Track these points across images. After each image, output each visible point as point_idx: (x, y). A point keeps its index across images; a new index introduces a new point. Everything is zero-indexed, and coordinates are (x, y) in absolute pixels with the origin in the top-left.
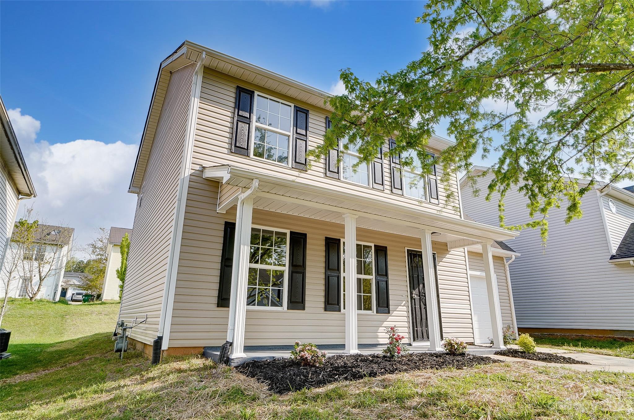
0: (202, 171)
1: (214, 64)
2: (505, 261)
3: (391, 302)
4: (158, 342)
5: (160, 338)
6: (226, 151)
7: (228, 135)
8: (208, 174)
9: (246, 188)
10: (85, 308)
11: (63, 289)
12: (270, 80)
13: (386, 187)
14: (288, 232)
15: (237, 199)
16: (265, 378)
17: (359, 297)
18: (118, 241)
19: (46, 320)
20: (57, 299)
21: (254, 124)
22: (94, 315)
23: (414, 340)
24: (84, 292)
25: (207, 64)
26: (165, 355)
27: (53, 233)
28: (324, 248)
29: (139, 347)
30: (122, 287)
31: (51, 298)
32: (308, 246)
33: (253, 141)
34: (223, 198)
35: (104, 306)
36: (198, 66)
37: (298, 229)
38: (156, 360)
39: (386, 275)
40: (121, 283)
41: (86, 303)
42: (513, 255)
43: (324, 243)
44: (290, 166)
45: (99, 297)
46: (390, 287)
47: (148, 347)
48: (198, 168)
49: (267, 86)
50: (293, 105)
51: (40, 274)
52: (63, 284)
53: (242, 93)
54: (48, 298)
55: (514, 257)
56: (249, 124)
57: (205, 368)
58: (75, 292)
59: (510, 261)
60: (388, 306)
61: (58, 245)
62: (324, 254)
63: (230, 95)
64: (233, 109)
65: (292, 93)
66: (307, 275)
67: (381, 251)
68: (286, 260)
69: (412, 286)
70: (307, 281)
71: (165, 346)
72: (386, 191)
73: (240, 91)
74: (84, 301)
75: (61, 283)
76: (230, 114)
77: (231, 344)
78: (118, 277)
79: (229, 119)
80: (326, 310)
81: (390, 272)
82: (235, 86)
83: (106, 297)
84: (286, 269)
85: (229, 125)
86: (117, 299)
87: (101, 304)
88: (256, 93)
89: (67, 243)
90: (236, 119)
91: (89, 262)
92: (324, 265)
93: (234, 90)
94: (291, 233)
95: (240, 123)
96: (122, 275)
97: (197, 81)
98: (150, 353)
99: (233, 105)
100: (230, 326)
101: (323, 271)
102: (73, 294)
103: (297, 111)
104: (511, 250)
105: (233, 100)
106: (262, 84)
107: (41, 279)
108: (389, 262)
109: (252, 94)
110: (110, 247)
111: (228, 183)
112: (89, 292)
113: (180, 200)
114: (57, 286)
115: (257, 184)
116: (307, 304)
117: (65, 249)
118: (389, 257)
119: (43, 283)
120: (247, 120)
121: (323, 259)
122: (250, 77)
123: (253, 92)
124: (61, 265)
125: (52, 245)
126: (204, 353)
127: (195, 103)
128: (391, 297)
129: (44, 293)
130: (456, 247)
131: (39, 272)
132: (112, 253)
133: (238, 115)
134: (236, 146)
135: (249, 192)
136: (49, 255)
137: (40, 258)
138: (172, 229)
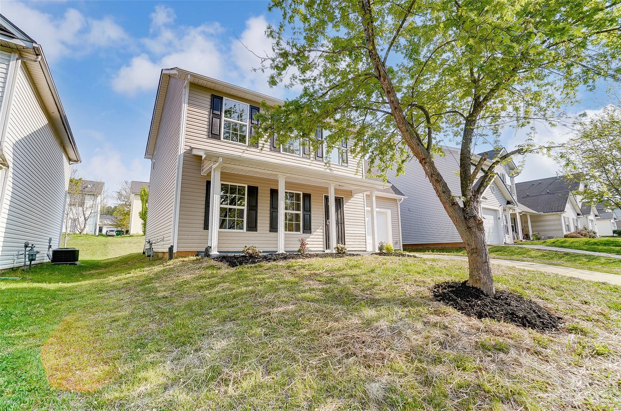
0: (191, 150)
1: (196, 81)
2: (398, 201)
3: (312, 227)
4: (171, 249)
5: (172, 247)
6: (205, 137)
7: (206, 127)
8: (195, 152)
9: (216, 162)
10: (119, 239)
11: (100, 227)
12: (232, 90)
13: (311, 156)
14: (246, 186)
15: (211, 167)
16: (227, 262)
17: (286, 224)
18: (138, 191)
19: (94, 247)
20: (97, 234)
21: (223, 118)
22: (126, 244)
23: (326, 249)
24: (115, 229)
25: (192, 81)
26: (175, 255)
27: (89, 186)
28: (269, 195)
29: (160, 255)
30: (145, 225)
31: (93, 233)
32: (259, 194)
33: (223, 130)
34: (204, 167)
35: (132, 237)
36: (186, 83)
37: (252, 184)
38: (171, 258)
39: (310, 211)
40: (143, 222)
41: (119, 236)
42: (403, 198)
43: (269, 192)
44: (247, 145)
45: (127, 232)
46: (312, 218)
47: (166, 254)
48: (188, 148)
49: (232, 93)
50: (249, 105)
51: (84, 216)
52: (100, 223)
53: (215, 99)
54: (91, 233)
55: (403, 199)
56: (220, 119)
57: (197, 260)
58: (108, 229)
59: (401, 202)
60: (310, 229)
61: (94, 196)
62: (269, 199)
63: (207, 100)
64: (209, 110)
65: (248, 97)
66: (259, 211)
67: (307, 197)
68: (246, 203)
69: (327, 217)
70: (258, 215)
71: (175, 250)
72: (312, 159)
73: (214, 97)
74: (117, 235)
75: (98, 223)
76: (207, 113)
77: (211, 247)
78: (141, 217)
79: (207, 116)
80: (270, 231)
81: (312, 209)
82: (210, 94)
83: (132, 232)
84: (245, 208)
85: (207, 120)
86: (142, 233)
87: (130, 236)
88: (224, 98)
89: (100, 194)
90: (211, 116)
91: (115, 207)
92: (269, 205)
93: (210, 97)
94: (248, 186)
95: (214, 119)
96: (144, 215)
97: (186, 93)
98: (167, 256)
99: (209, 107)
100: (209, 238)
101: (269, 209)
102: (107, 231)
103: (252, 108)
104: (402, 195)
105: (209, 104)
106: (228, 92)
107: (86, 220)
108: (312, 203)
109: (221, 98)
110: (132, 196)
111: (205, 159)
112: (119, 229)
113: (178, 168)
114: (96, 224)
115: (221, 160)
116: (258, 228)
117: (99, 198)
118: (312, 200)
119: (87, 222)
120: (219, 117)
121: (269, 202)
122: (221, 88)
123: (222, 98)
124: (97, 210)
125: (91, 195)
126: (198, 254)
127: (185, 107)
128: (312, 224)
129: (88, 230)
130: (357, 193)
131: (84, 214)
132: (135, 201)
133: (213, 113)
134: (212, 133)
135: (217, 164)
136: (89, 202)
137: (82, 204)
138: (175, 185)
